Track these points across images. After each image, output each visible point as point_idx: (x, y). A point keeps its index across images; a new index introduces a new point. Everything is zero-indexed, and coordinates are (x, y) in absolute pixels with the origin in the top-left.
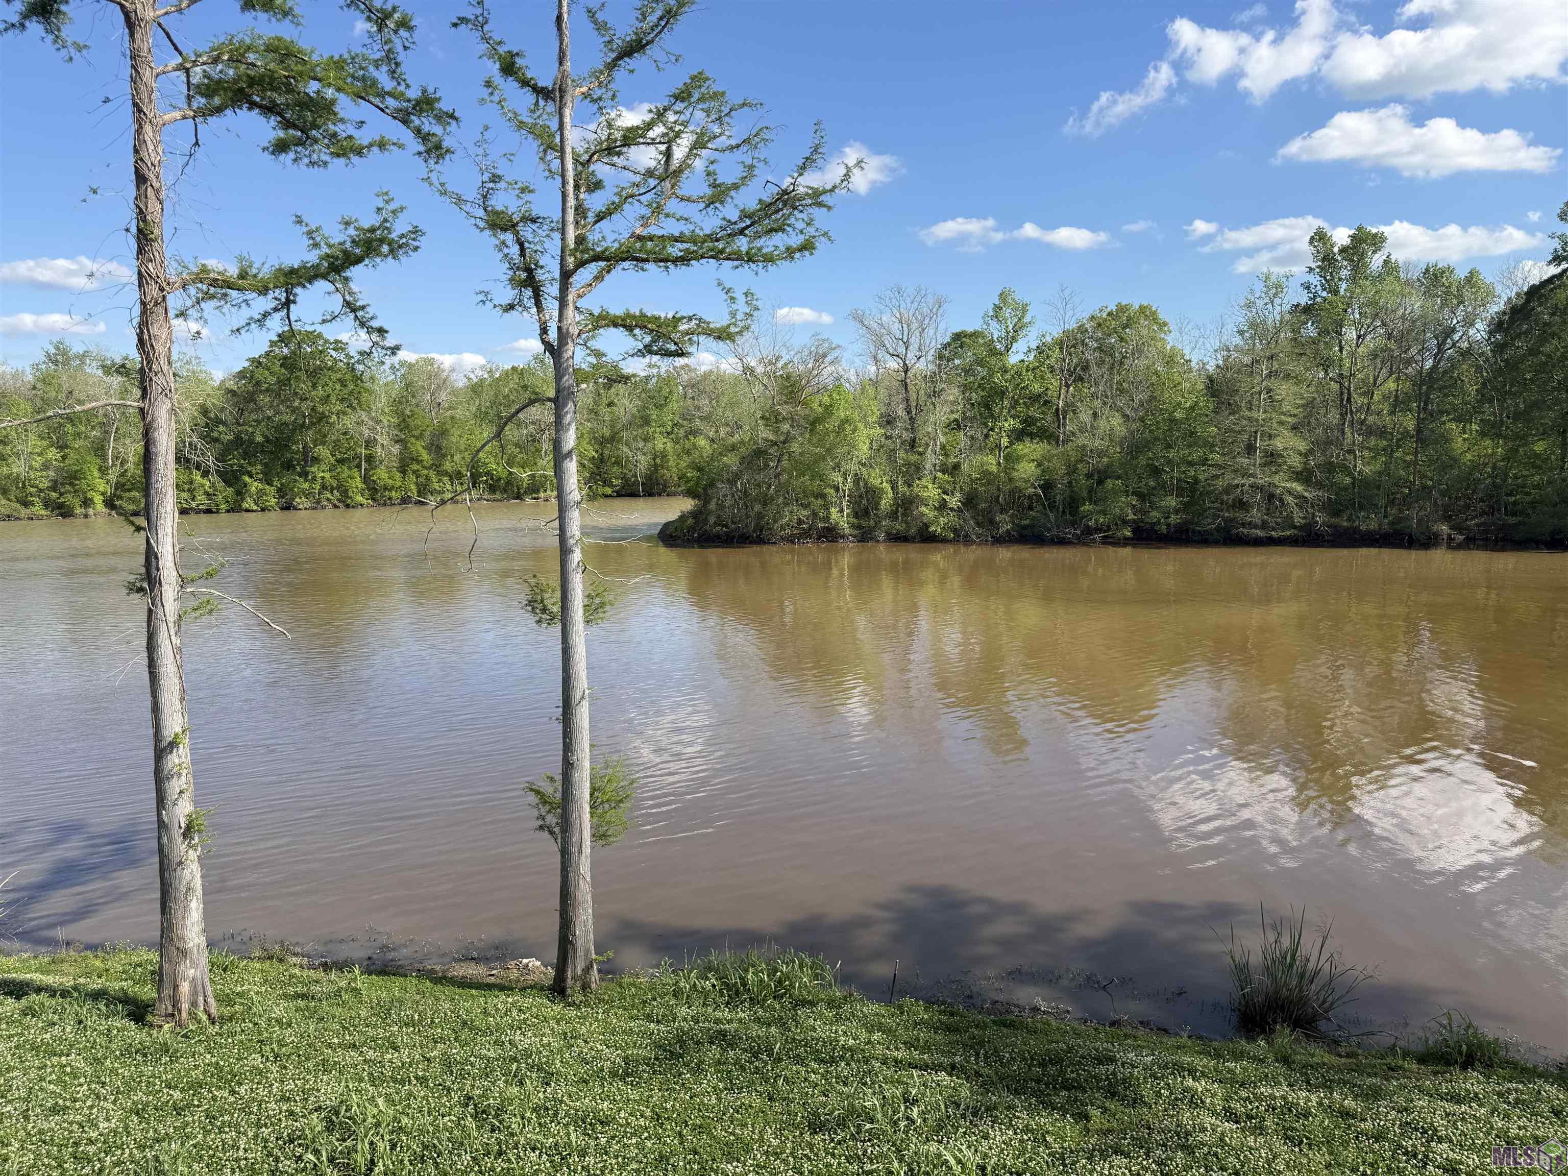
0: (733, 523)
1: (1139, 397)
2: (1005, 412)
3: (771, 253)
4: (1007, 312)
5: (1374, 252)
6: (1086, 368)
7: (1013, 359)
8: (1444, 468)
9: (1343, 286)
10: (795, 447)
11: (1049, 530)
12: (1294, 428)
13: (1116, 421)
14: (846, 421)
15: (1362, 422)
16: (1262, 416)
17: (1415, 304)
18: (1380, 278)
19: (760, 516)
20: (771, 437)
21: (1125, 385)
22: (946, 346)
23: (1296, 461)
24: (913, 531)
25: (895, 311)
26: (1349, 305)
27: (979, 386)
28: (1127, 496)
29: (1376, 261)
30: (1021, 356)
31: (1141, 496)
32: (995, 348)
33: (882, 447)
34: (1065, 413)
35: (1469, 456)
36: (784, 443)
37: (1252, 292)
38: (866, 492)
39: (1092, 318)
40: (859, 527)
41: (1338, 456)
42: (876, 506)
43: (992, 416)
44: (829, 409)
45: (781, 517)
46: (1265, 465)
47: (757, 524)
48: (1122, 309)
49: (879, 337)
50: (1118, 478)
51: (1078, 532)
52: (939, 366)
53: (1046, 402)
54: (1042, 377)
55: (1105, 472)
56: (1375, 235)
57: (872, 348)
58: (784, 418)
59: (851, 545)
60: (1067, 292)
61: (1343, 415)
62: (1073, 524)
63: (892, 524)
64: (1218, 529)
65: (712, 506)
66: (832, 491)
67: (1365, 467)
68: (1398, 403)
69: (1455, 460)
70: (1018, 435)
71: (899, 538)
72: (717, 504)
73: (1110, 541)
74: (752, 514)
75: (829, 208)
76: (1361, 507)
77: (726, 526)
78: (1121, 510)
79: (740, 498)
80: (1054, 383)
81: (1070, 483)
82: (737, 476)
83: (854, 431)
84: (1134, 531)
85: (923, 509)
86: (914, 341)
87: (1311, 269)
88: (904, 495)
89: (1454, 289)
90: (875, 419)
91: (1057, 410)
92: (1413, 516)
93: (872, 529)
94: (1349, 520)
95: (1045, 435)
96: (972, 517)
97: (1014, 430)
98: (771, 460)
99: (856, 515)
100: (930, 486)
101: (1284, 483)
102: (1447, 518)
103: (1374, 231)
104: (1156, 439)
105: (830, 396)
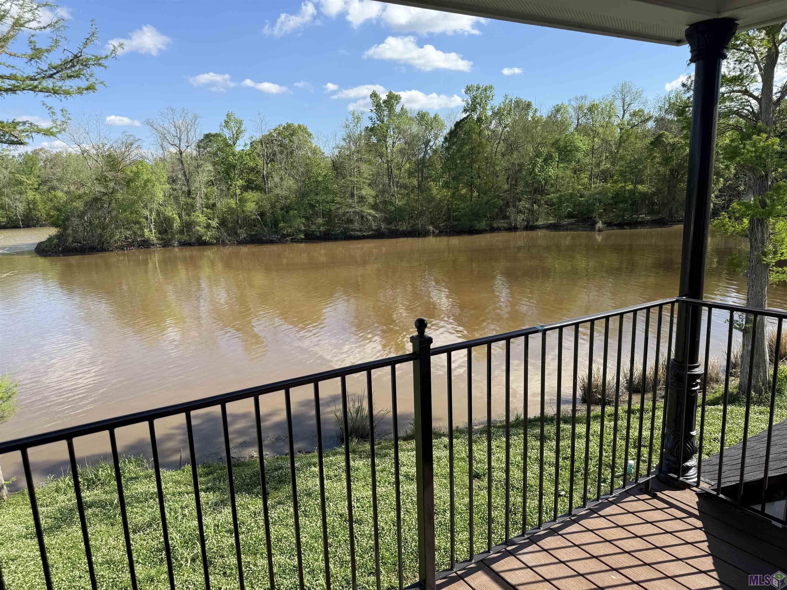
0: (84, 240)
1: (301, 170)
2: (237, 176)
3: (69, 90)
4: (232, 124)
5: (397, 104)
6: (274, 155)
7: (238, 148)
8: (430, 202)
9: (386, 119)
10: (119, 196)
11: (265, 236)
12: (370, 185)
13: (291, 182)
14: (148, 181)
15: (398, 182)
16: (356, 179)
17: (415, 129)
18: (400, 115)
19: (101, 236)
20: (103, 190)
21: (295, 164)
22: (201, 141)
23: (371, 200)
24: (193, 240)
25: (171, 121)
26: (388, 128)
27: (222, 162)
28: (300, 218)
29: (398, 109)
30: (241, 148)
31: (307, 219)
32: (228, 142)
33: (171, 195)
34: (267, 177)
35: (439, 196)
36: (112, 193)
37: (347, 120)
38: (165, 220)
39: (275, 130)
40: (162, 239)
41: (388, 198)
42: (171, 227)
43: (230, 179)
44: (137, 175)
45: (114, 236)
46: (359, 202)
47: (100, 240)
48: (289, 126)
49: (163, 134)
50: (296, 209)
51: (279, 237)
52: (199, 152)
53: (258, 172)
54: (254, 159)
55: (289, 207)
56: (397, 96)
57: (159, 141)
58: (110, 180)
59: (159, 249)
60: (261, 116)
61: (390, 179)
62: (276, 233)
63: (181, 236)
64: (341, 232)
65: (70, 231)
66: (144, 220)
67: (399, 203)
68: (410, 174)
69: (433, 198)
70: (245, 188)
71: (186, 244)
72: (73, 230)
73: (294, 241)
74: (96, 235)
75: (106, 67)
76: (399, 221)
77: (78, 242)
78: (298, 225)
79: (87, 226)
80: (260, 162)
81: (273, 212)
82: (83, 213)
83: (153, 187)
84: (305, 235)
85: (198, 228)
86: (184, 137)
87: (372, 111)
88: (186, 221)
89: (429, 122)
90: (164, 179)
91: (263, 175)
92: (419, 224)
93: (170, 240)
94: (395, 226)
95: (258, 188)
96: (226, 232)
97: (243, 186)
98: (104, 203)
99: (160, 233)
100: (200, 215)
101: (367, 211)
102: (432, 223)
103: (396, 94)
104: (311, 191)
105: (137, 167)
